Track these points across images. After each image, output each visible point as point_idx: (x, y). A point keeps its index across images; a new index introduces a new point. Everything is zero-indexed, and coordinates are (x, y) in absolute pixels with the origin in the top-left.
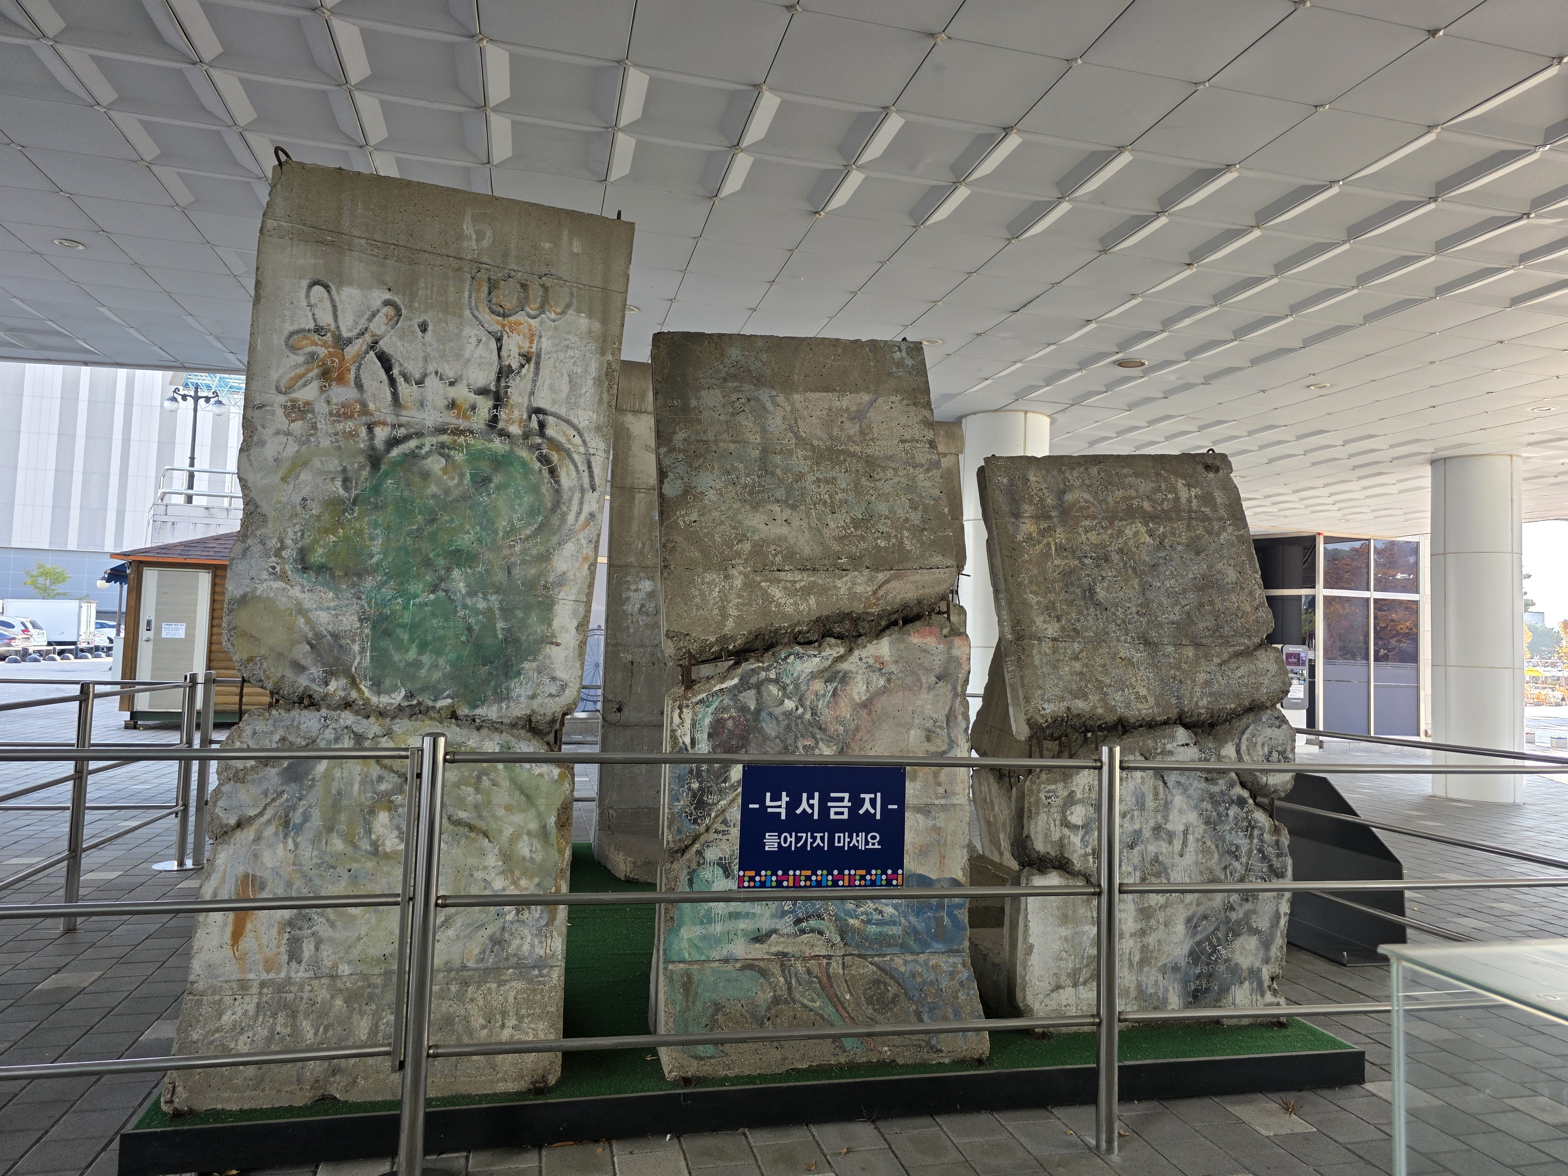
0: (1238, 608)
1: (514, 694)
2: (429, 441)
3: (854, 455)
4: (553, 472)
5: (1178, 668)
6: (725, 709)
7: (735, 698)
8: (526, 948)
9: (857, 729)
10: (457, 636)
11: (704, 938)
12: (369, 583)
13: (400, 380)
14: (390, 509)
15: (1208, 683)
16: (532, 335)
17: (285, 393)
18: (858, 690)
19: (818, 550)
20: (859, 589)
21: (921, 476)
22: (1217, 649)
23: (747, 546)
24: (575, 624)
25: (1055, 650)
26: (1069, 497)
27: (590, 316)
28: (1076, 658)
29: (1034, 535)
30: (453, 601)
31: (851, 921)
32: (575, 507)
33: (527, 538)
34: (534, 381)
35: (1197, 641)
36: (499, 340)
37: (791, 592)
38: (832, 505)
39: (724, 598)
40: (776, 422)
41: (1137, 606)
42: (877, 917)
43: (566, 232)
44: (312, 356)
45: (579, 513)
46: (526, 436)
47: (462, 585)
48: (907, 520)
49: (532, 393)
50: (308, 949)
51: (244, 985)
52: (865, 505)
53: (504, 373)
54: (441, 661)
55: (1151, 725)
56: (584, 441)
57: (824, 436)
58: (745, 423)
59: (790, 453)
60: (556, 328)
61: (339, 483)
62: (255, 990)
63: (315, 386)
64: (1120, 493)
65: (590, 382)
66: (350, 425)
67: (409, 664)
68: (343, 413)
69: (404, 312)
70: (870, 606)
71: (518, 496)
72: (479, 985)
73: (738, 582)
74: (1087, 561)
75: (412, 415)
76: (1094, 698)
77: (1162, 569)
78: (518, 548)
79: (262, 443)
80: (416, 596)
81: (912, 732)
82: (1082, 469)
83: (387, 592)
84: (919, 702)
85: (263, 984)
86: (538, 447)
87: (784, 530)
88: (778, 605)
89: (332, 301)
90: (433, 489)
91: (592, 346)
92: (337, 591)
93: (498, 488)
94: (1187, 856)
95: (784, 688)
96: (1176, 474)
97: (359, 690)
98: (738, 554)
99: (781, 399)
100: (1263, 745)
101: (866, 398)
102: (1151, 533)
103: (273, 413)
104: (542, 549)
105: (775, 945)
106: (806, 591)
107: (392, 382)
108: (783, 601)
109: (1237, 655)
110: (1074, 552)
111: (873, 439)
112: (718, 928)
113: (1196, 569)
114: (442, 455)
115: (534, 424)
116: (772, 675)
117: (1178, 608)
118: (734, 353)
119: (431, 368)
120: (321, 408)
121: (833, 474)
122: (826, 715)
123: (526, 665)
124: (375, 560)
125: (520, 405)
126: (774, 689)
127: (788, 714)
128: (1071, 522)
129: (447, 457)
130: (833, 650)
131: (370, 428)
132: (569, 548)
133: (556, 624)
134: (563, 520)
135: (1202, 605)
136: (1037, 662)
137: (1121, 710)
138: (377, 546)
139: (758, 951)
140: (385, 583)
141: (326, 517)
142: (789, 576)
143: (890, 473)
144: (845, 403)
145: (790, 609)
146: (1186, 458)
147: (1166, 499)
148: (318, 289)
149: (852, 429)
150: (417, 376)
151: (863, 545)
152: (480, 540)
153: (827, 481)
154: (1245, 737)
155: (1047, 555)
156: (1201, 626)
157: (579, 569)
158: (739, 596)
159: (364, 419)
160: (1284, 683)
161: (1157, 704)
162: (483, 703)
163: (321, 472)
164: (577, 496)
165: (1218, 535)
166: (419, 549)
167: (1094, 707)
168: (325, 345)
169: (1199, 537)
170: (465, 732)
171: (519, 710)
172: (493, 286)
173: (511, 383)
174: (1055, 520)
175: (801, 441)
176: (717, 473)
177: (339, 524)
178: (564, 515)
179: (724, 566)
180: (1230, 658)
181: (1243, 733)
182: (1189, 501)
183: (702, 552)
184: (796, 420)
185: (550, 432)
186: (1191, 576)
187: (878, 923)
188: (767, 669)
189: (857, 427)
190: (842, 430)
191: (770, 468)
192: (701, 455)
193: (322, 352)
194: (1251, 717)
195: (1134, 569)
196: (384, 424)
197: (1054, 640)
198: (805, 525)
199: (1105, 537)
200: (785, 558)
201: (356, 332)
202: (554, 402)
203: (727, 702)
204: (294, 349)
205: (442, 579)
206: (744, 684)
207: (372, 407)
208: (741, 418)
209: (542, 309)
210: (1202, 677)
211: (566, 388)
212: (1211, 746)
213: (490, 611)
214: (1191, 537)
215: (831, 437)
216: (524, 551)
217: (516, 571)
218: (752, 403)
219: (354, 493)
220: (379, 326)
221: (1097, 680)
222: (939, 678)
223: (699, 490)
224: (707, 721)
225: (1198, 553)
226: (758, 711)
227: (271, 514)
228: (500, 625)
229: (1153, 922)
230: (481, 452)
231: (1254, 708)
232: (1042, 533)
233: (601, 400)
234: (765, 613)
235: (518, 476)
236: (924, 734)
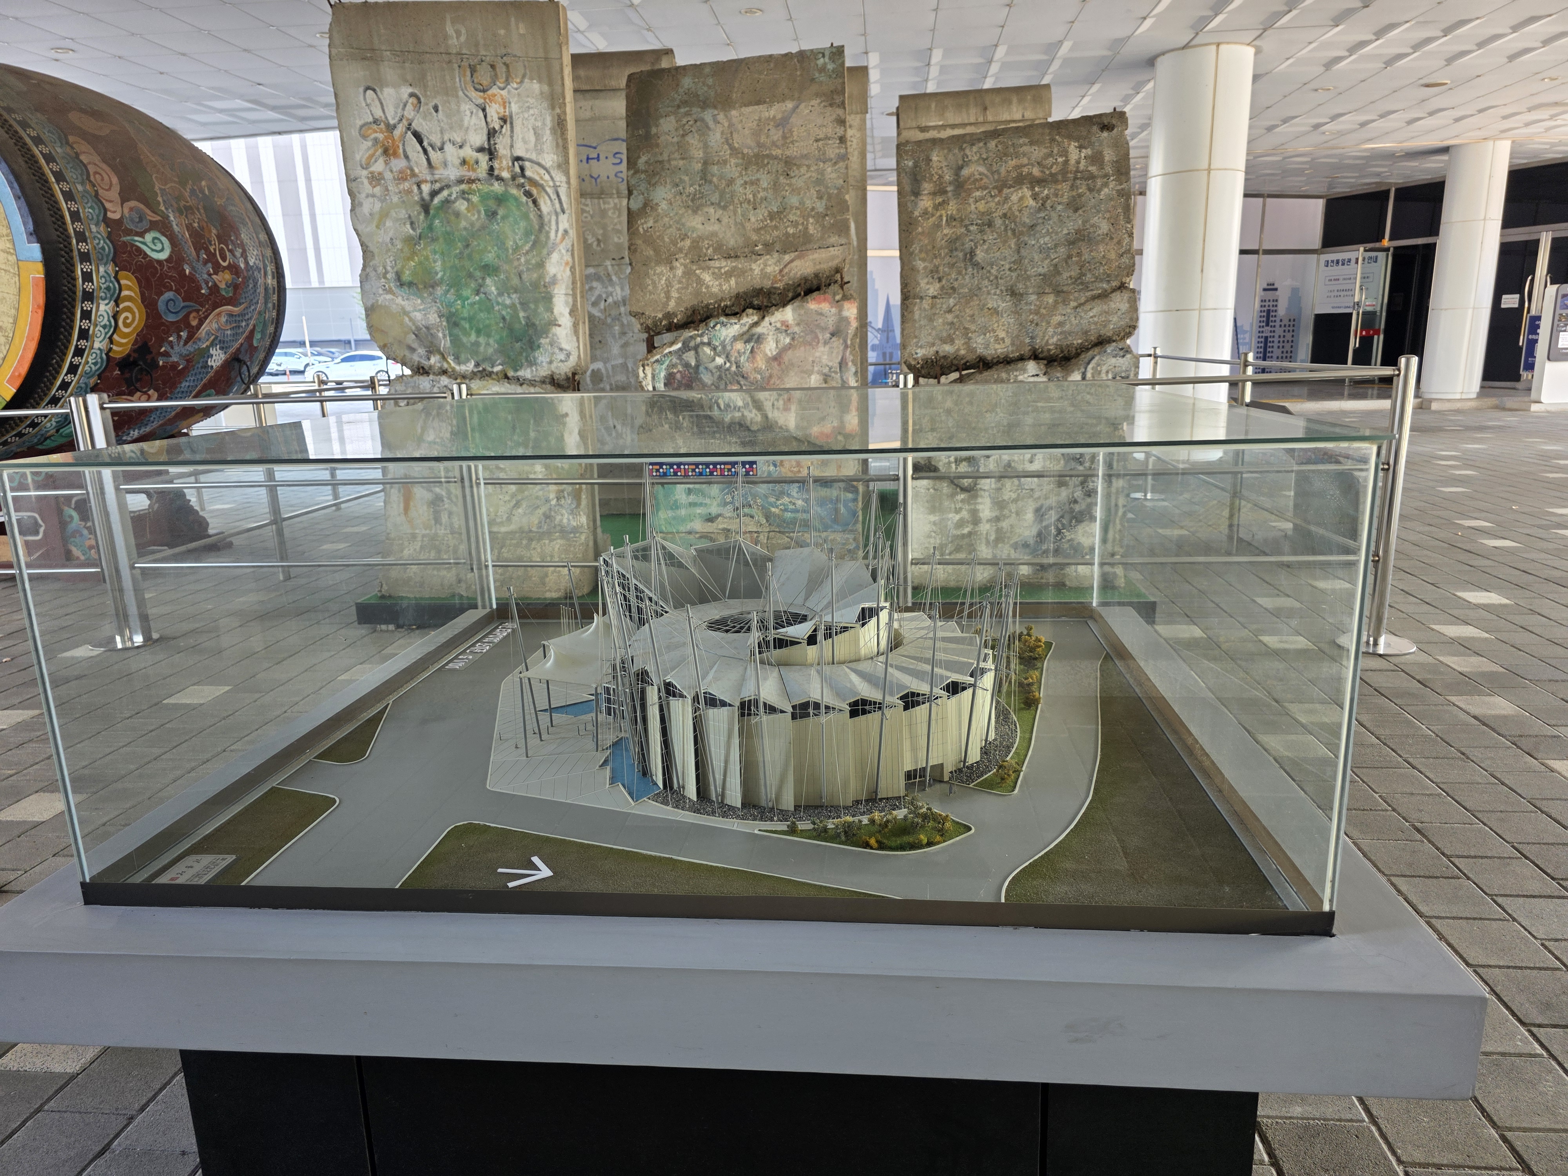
0: (1104, 256)
1: (539, 361)
2: (456, 190)
3: (776, 158)
4: (535, 202)
5: (1037, 313)
6: (674, 366)
7: (680, 358)
8: (565, 521)
9: (771, 376)
10: (497, 324)
11: (674, 518)
12: (439, 291)
13: (429, 149)
14: (441, 240)
15: (1061, 324)
16: (504, 103)
17: (366, 169)
18: (770, 347)
19: (741, 241)
20: (769, 270)
21: (829, 170)
22: (1076, 294)
23: (688, 243)
24: (568, 310)
25: (933, 306)
26: (965, 172)
27: (540, 81)
28: (950, 311)
29: (930, 209)
30: (490, 300)
31: (773, 510)
32: (554, 227)
33: (527, 252)
34: (512, 137)
35: (1059, 289)
36: (484, 110)
37: (716, 276)
38: (754, 203)
39: (669, 284)
40: (716, 138)
41: (1010, 263)
42: (791, 507)
43: (513, 19)
44: (376, 140)
45: (557, 231)
46: (514, 178)
47: (493, 288)
48: (813, 209)
49: (512, 146)
50: (444, 518)
51: (414, 536)
52: (780, 200)
53: (492, 134)
54: (491, 341)
55: (1007, 361)
56: (552, 177)
57: (753, 144)
58: (692, 141)
59: (725, 162)
60: (519, 95)
61: (408, 226)
62: (419, 539)
63: (381, 161)
64: (1012, 163)
65: (548, 132)
66: (406, 185)
67: (473, 344)
68: (401, 178)
69: (422, 100)
70: (776, 282)
71: (516, 222)
72: (539, 540)
73: (679, 272)
74: (972, 228)
75: (440, 173)
76: (959, 343)
77: (1038, 228)
78: (523, 260)
79: (361, 204)
80: (468, 299)
81: (813, 377)
82: (981, 144)
83: (451, 297)
84: (817, 354)
85: (424, 536)
86: (523, 185)
87: (716, 227)
88: (708, 287)
89: (380, 100)
90: (463, 224)
91: (545, 104)
92: (422, 299)
93: (503, 218)
94: (1036, 462)
95: (715, 349)
96: (1070, 137)
97: (448, 362)
98: (681, 250)
99: (721, 117)
100: (1107, 372)
101: (790, 105)
102: (1035, 197)
103: (362, 183)
104: (538, 259)
105: (721, 524)
106: (729, 275)
107: (425, 151)
108: (711, 283)
109: (1094, 298)
110: (962, 221)
111: (792, 142)
112: (683, 512)
113: (1073, 224)
114: (464, 199)
115: (517, 169)
116: (705, 340)
117: (1047, 262)
118: (687, 82)
119: (446, 138)
120: (388, 175)
121: (758, 176)
122: (747, 367)
123: (543, 341)
124: (439, 275)
125: (505, 156)
126: (707, 350)
127: (719, 368)
128: (964, 194)
129: (468, 200)
130: (749, 318)
131: (419, 186)
132: (555, 256)
133: (556, 311)
134: (548, 237)
135: (1070, 257)
136: (917, 317)
137: (981, 350)
138: (438, 266)
139: (709, 528)
140: (448, 291)
141: (406, 249)
142: (717, 264)
143: (803, 170)
144: (772, 113)
145: (715, 290)
146: (1087, 120)
147: (1056, 163)
148: (369, 92)
149: (776, 135)
150: (439, 144)
151: (776, 233)
152: (498, 257)
153: (752, 183)
154: (1090, 366)
155: (938, 226)
156: (1065, 275)
157: (564, 271)
158: (680, 282)
159: (414, 180)
160: (1131, 319)
161: (1013, 344)
162: (521, 367)
163: (397, 220)
164: (554, 218)
165: (1099, 191)
166: (463, 266)
167: (958, 350)
168: (381, 132)
169: (1080, 196)
170: (513, 387)
171: (543, 371)
172: (473, 70)
173: (497, 141)
174: (950, 194)
175: (734, 151)
176: (668, 186)
177: (414, 253)
178: (548, 233)
179: (669, 261)
180: (1087, 301)
181: (1088, 363)
182: (1078, 162)
183: (655, 250)
184: (731, 133)
185: (528, 173)
186: (1065, 231)
187: (792, 511)
188: (701, 335)
189: (781, 133)
190: (768, 137)
191: (709, 177)
192: (658, 173)
193: (381, 136)
194: (1096, 350)
195: (1013, 231)
196: (426, 181)
197: (934, 297)
198: (732, 221)
199: (992, 205)
200: (715, 250)
201: (397, 119)
202: (527, 150)
203: (675, 360)
204: (365, 137)
205: (481, 286)
206: (686, 348)
207: (417, 171)
208: (689, 138)
209: (507, 82)
210: (1057, 319)
211: (533, 139)
212: (1058, 375)
213: (513, 306)
214: (1073, 197)
215: (759, 145)
216: (527, 262)
217: (525, 276)
218: (698, 123)
219: (418, 231)
220: (409, 112)
221: (965, 328)
222: (833, 335)
223: (655, 202)
224: (663, 374)
225: (1076, 210)
226: (697, 366)
227: (376, 251)
228: (522, 314)
229: (1006, 512)
230: (488, 193)
231: (1102, 342)
232: (936, 207)
233: (557, 144)
234: (697, 293)
235: (514, 208)
236: (822, 378)
